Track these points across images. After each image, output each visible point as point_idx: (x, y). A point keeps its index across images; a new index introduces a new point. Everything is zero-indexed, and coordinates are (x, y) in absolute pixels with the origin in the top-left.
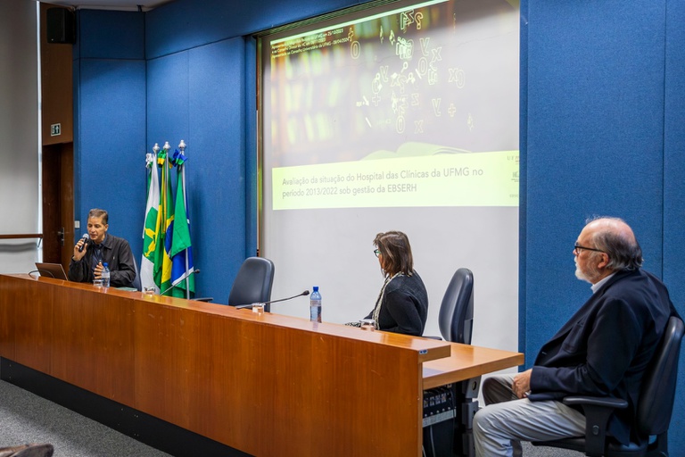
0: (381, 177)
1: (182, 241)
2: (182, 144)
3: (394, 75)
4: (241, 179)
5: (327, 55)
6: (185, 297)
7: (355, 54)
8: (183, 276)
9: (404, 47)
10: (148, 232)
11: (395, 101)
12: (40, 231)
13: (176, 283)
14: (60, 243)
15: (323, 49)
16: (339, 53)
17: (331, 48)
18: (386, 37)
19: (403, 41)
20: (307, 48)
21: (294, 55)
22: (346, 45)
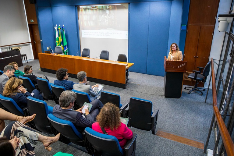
0: (104, 33)
1: (65, 43)
2: (63, 26)
3: (106, 16)
4: (77, 32)
5: (92, 11)
6: (67, 54)
7: (98, 11)
8: (66, 50)
9: (107, 12)
10: (57, 42)
11: (106, 21)
12: (30, 41)
13: (65, 51)
14: (35, 43)
15: (91, 9)
16: (95, 11)
17: (93, 9)
18: (104, 9)
19: (107, 11)
20: (88, 9)
21: (85, 10)
22: (96, 9)
